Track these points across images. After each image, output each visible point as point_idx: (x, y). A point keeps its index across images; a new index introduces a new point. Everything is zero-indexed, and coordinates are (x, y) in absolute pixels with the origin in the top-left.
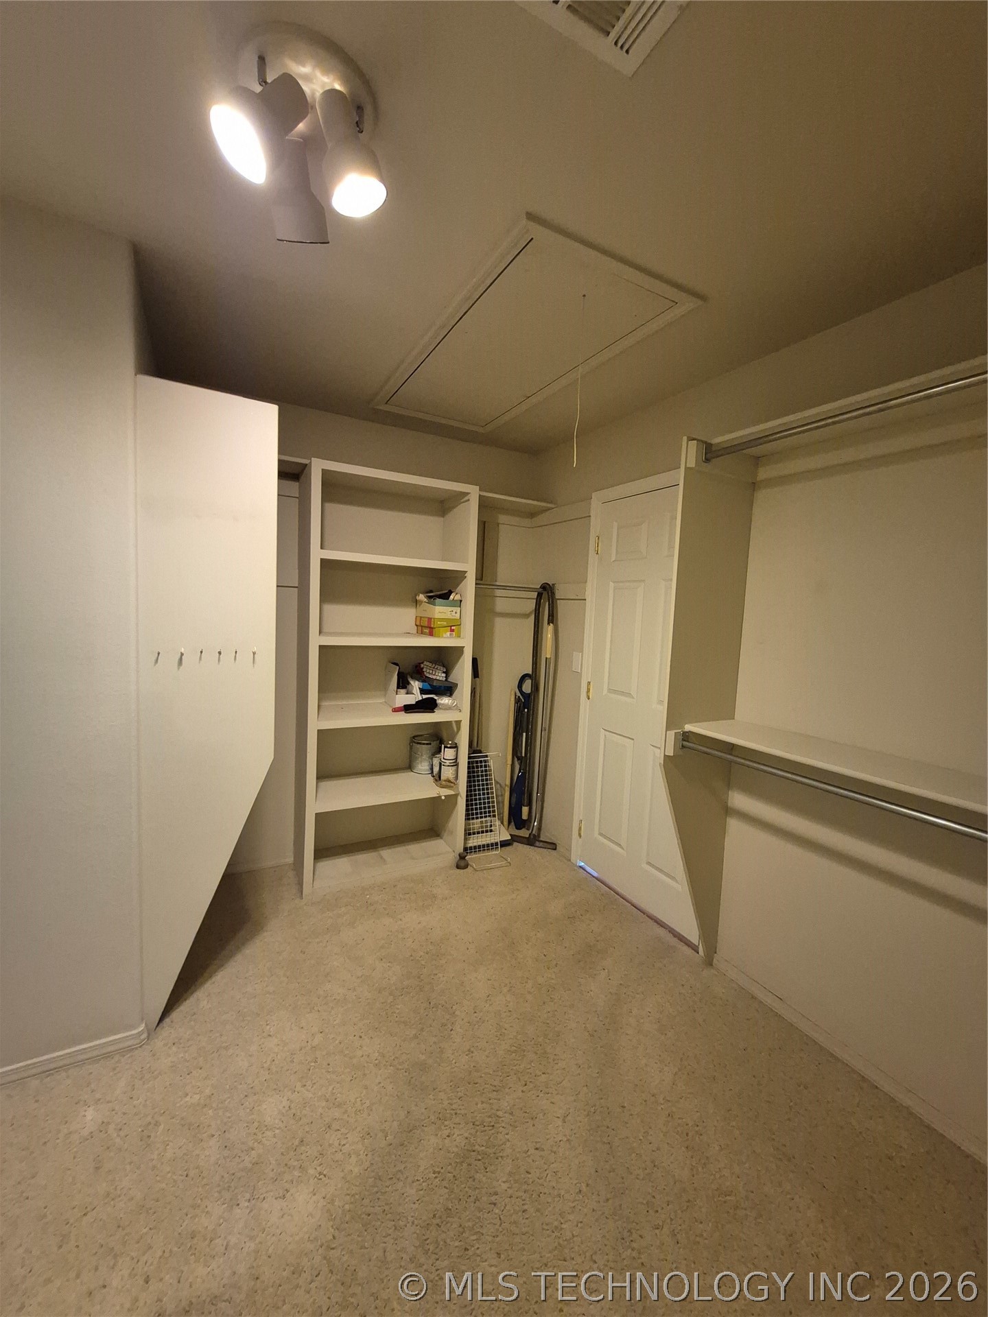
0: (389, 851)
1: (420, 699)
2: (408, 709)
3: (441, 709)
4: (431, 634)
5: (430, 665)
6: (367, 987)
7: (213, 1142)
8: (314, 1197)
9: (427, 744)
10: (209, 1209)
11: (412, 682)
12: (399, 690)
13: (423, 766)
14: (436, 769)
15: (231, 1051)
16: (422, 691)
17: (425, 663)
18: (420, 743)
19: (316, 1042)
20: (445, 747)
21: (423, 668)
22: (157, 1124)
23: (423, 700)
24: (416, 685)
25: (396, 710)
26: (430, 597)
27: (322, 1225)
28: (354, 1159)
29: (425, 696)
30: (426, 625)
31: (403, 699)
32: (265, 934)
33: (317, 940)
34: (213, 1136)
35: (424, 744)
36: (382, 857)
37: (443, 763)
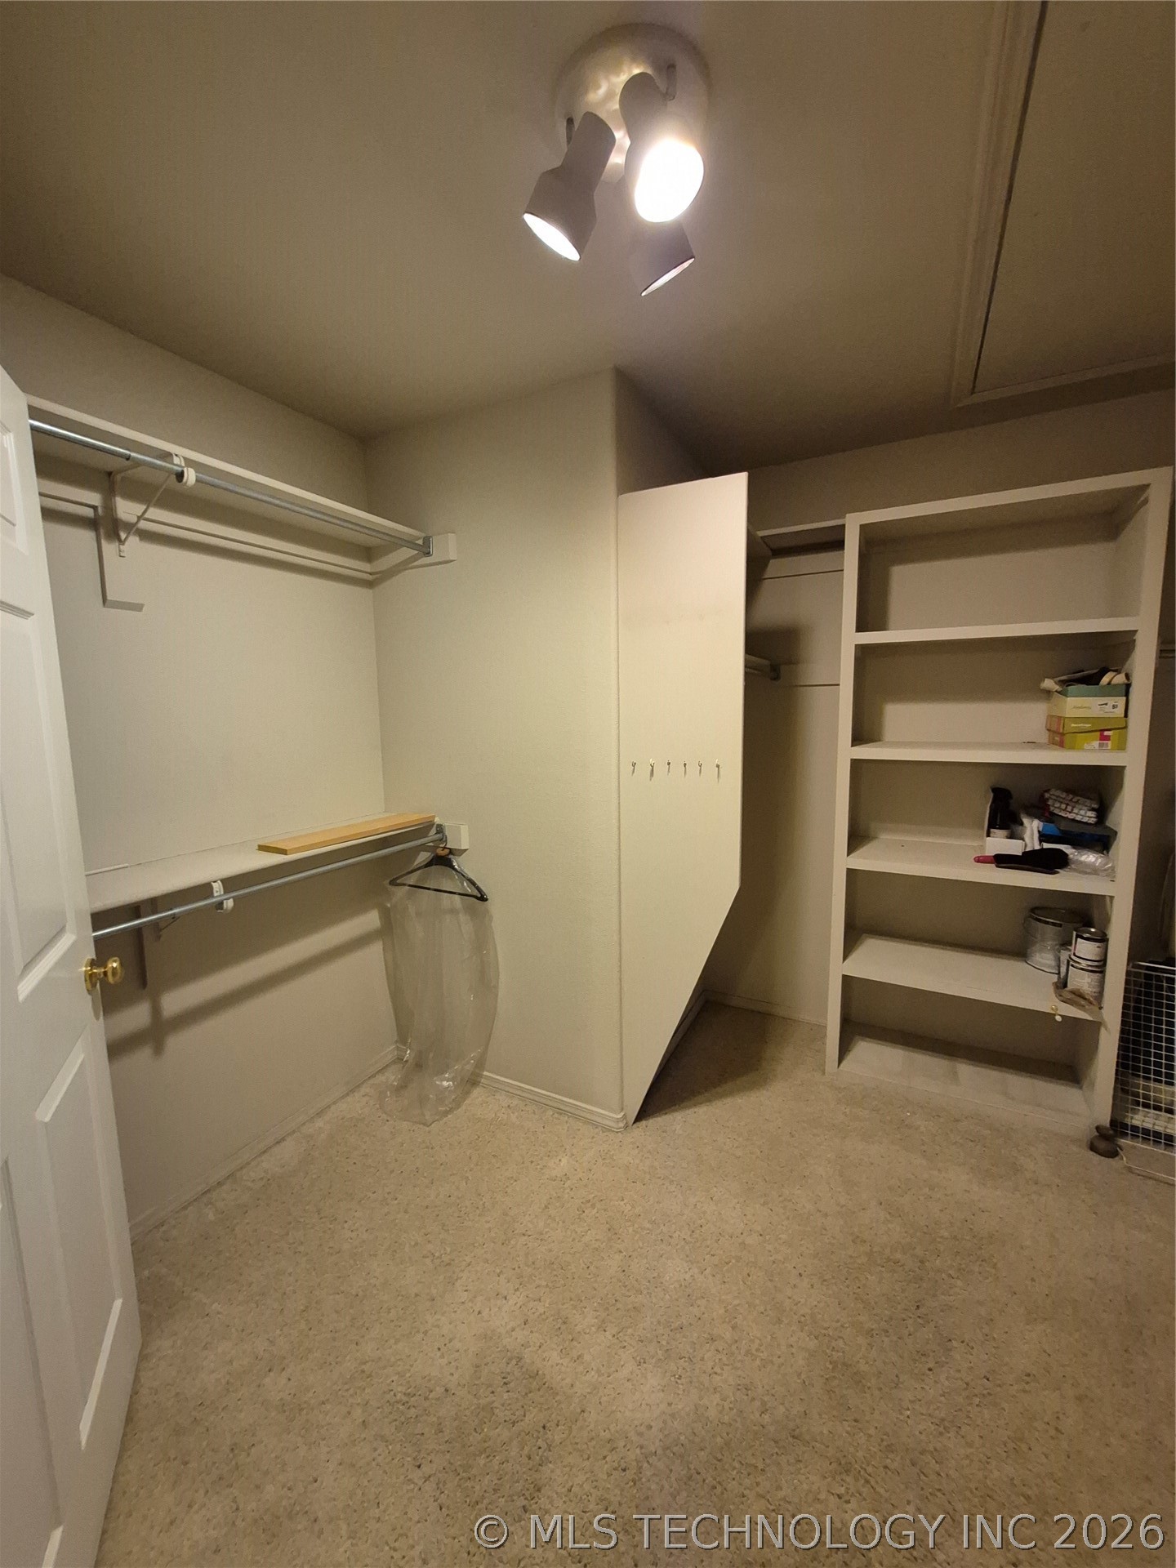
0: (972, 1068)
1: (1037, 847)
2: (1002, 861)
3: (1075, 870)
4: (1061, 745)
5: (1064, 795)
6: (842, 1223)
7: (618, 1257)
8: (662, 1394)
9: (1054, 924)
10: (585, 1310)
11: (1026, 821)
12: (992, 830)
13: (1044, 958)
14: (1063, 969)
15: (672, 1188)
16: (1043, 837)
17: (1053, 792)
18: (1040, 921)
19: (749, 1241)
20: (1077, 936)
21: (1048, 799)
22: (593, 1206)
23: (1042, 850)
24: (1032, 827)
25: (981, 860)
26: (1062, 683)
27: (653, 1428)
28: (716, 1398)
29: (1046, 846)
30: (1055, 729)
31: (999, 843)
32: (765, 1092)
33: (815, 1131)
34: (621, 1252)
35: (1047, 923)
36: (955, 1073)
37: (1071, 963)
